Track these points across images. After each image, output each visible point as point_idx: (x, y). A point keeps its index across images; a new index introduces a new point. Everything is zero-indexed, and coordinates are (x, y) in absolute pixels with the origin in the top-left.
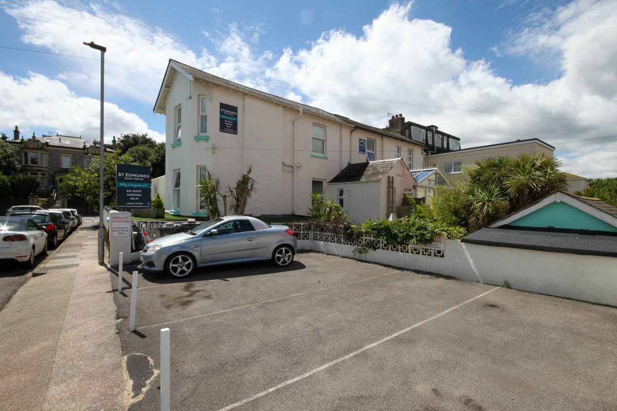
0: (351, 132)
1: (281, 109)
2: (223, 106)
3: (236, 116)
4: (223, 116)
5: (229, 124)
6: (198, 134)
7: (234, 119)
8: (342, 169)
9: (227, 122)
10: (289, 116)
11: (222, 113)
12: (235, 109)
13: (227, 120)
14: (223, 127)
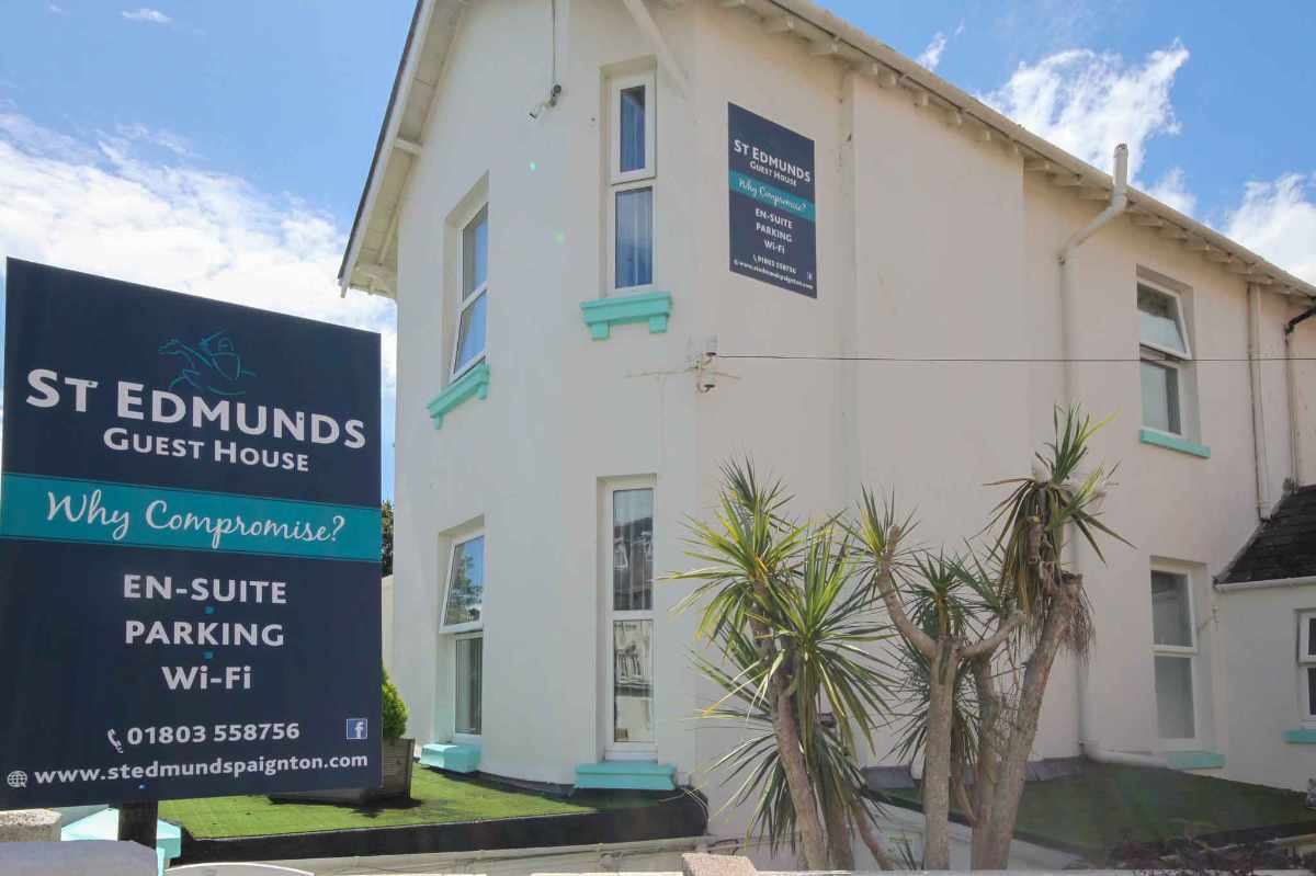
0: (1289, 329)
1: (1012, 174)
2: (744, 124)
3: (806, 191)
4: (746, 185)
5: (776, 234)
6: (604, 294)
7: (797, 207)
8: (1267, 514)
9: (766, 222)
10: (1049, 222)
11: (738, 164)
12: (799, 149)
13: (769, 208)
14: (746, 248)
